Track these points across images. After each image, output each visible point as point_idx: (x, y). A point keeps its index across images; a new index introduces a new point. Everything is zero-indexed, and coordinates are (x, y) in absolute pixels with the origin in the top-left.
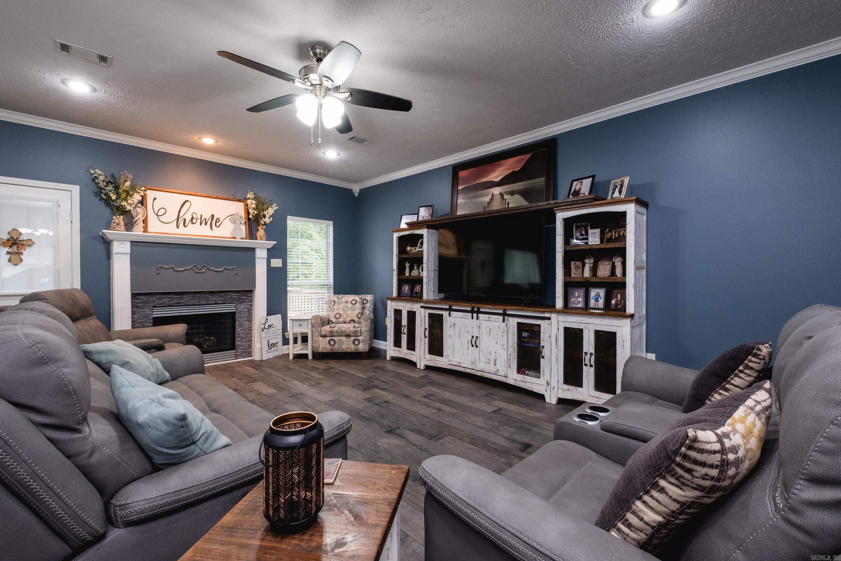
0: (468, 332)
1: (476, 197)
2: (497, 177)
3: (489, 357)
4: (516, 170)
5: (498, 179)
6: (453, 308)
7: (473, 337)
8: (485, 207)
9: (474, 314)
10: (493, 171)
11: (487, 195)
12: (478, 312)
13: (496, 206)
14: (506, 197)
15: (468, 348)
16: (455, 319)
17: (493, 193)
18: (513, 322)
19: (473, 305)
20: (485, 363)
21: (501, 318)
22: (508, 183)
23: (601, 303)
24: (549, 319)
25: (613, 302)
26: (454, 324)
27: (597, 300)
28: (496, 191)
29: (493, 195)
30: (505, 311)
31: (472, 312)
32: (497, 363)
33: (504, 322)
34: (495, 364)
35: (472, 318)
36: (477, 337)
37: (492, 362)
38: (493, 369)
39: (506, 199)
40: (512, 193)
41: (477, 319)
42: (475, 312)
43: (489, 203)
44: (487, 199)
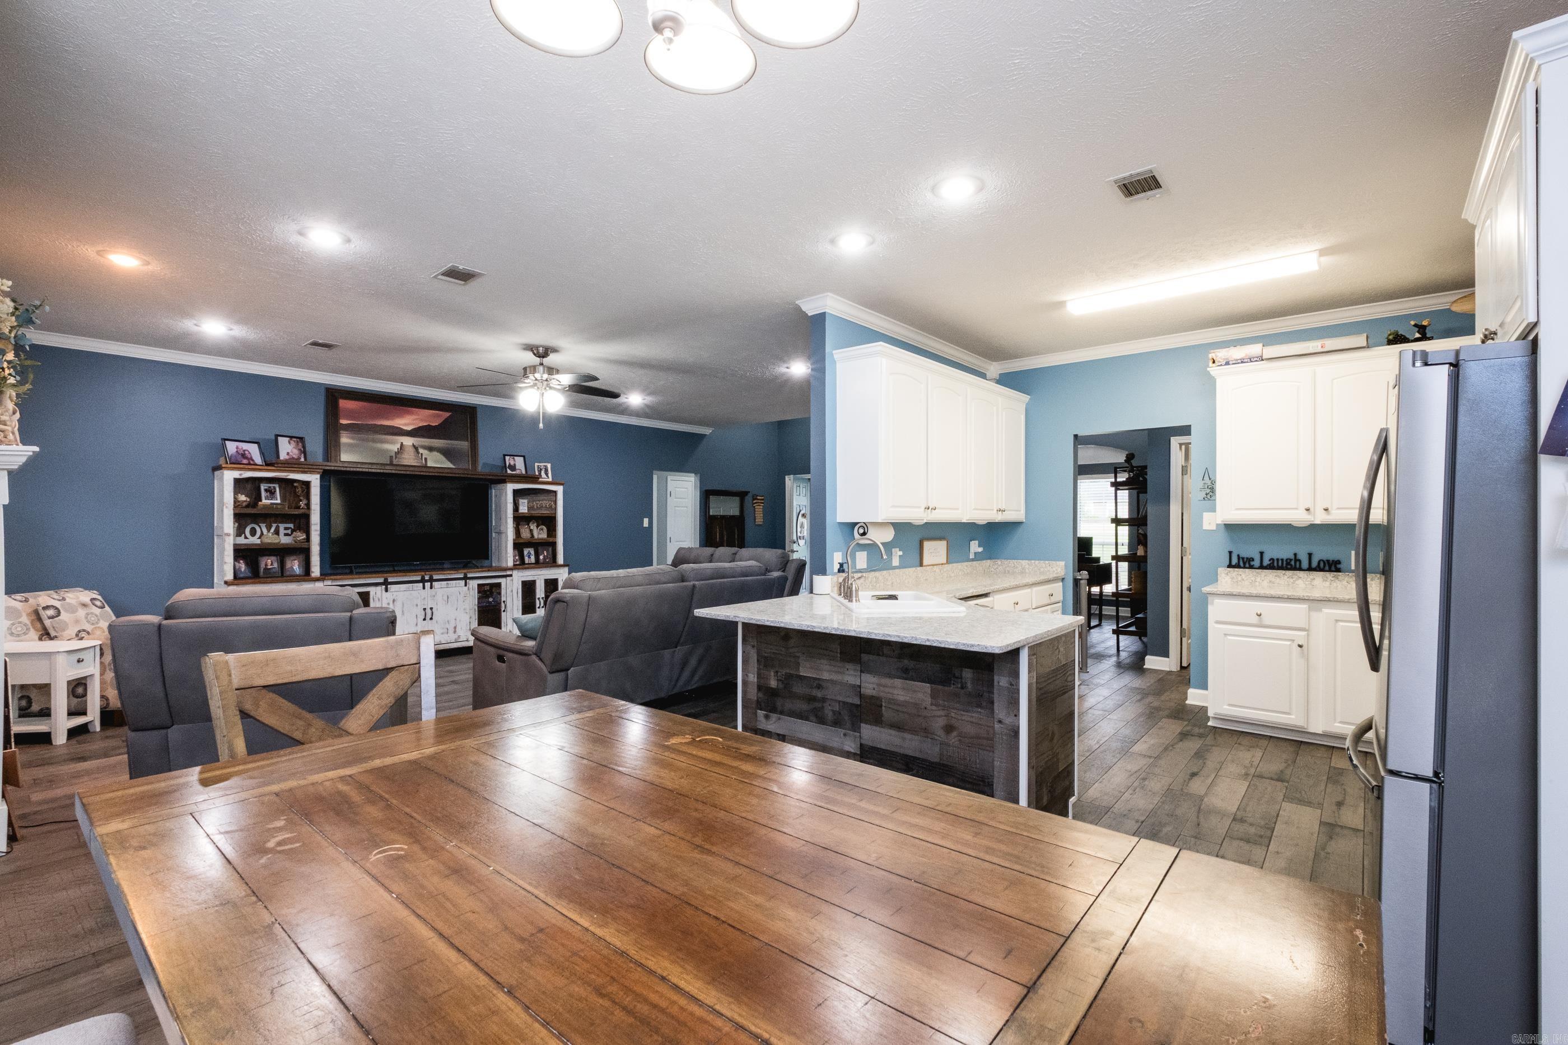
0: (417, 605)
1: (374, 441)
2: (405, 425)
3: (447, 626)
4: (434, 425)
5: (409, 428)
6: (390, 580)
7: (425, 609)
8: (391, 457)
9: (426, 584)
10: (400, 415)
11: (393, 443)
12: (431, 580)
13: (409, 459)
14: (421, 451)
15: (417, 624)
16: (395, 594)
17: (402, 443)
18: (474, 584)
19: (423, 573)
20: (442, 634)
21: (463, 582)
22: (423, 436)
23: (533, 559)
24: (511, 576)
25: (541, 557)
26: (394, 601)
27: (529, 557)
28: (408, 441)
29: (402, 444)
30: (465, 574)
31: (423, 581)
32: (457, 630)
33: (466, 585)
34: (455, 632)
35: (424, 588)
36: (431, 609)
37: (451, 630)
38: (452, 637)
39: (422, 454)
40: (431, 449)
41: (431, 588)
42: (427, 581)
43: (397, 453)
44: (395, 448)
